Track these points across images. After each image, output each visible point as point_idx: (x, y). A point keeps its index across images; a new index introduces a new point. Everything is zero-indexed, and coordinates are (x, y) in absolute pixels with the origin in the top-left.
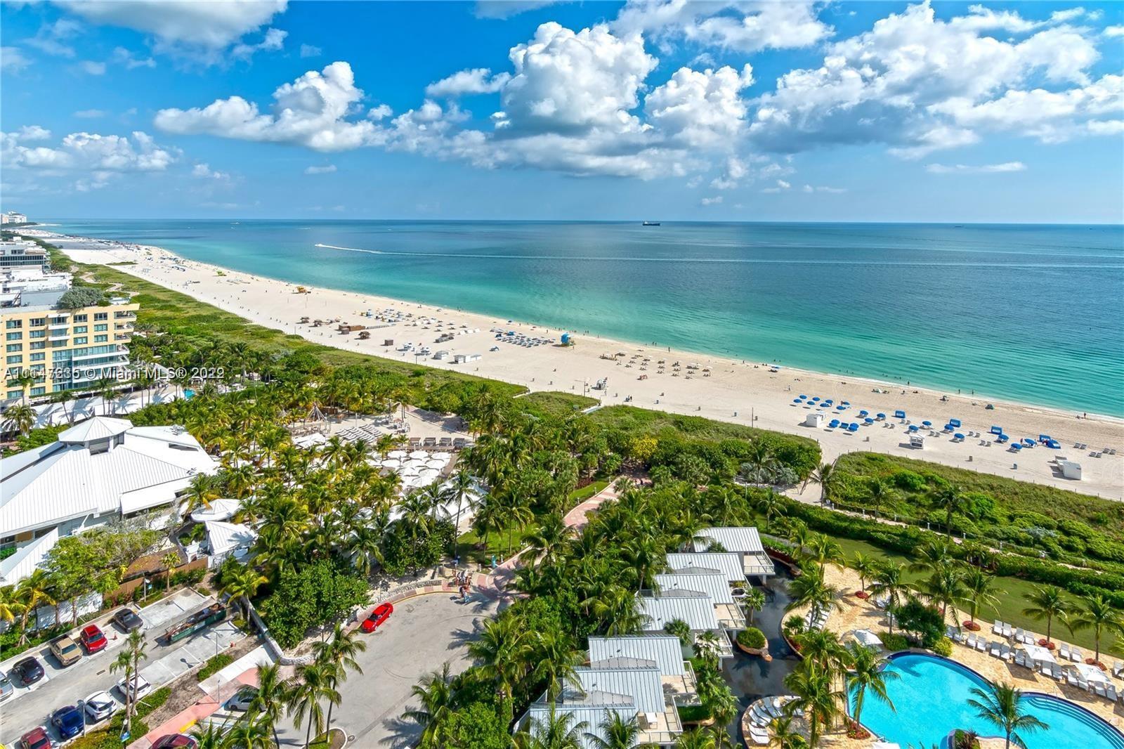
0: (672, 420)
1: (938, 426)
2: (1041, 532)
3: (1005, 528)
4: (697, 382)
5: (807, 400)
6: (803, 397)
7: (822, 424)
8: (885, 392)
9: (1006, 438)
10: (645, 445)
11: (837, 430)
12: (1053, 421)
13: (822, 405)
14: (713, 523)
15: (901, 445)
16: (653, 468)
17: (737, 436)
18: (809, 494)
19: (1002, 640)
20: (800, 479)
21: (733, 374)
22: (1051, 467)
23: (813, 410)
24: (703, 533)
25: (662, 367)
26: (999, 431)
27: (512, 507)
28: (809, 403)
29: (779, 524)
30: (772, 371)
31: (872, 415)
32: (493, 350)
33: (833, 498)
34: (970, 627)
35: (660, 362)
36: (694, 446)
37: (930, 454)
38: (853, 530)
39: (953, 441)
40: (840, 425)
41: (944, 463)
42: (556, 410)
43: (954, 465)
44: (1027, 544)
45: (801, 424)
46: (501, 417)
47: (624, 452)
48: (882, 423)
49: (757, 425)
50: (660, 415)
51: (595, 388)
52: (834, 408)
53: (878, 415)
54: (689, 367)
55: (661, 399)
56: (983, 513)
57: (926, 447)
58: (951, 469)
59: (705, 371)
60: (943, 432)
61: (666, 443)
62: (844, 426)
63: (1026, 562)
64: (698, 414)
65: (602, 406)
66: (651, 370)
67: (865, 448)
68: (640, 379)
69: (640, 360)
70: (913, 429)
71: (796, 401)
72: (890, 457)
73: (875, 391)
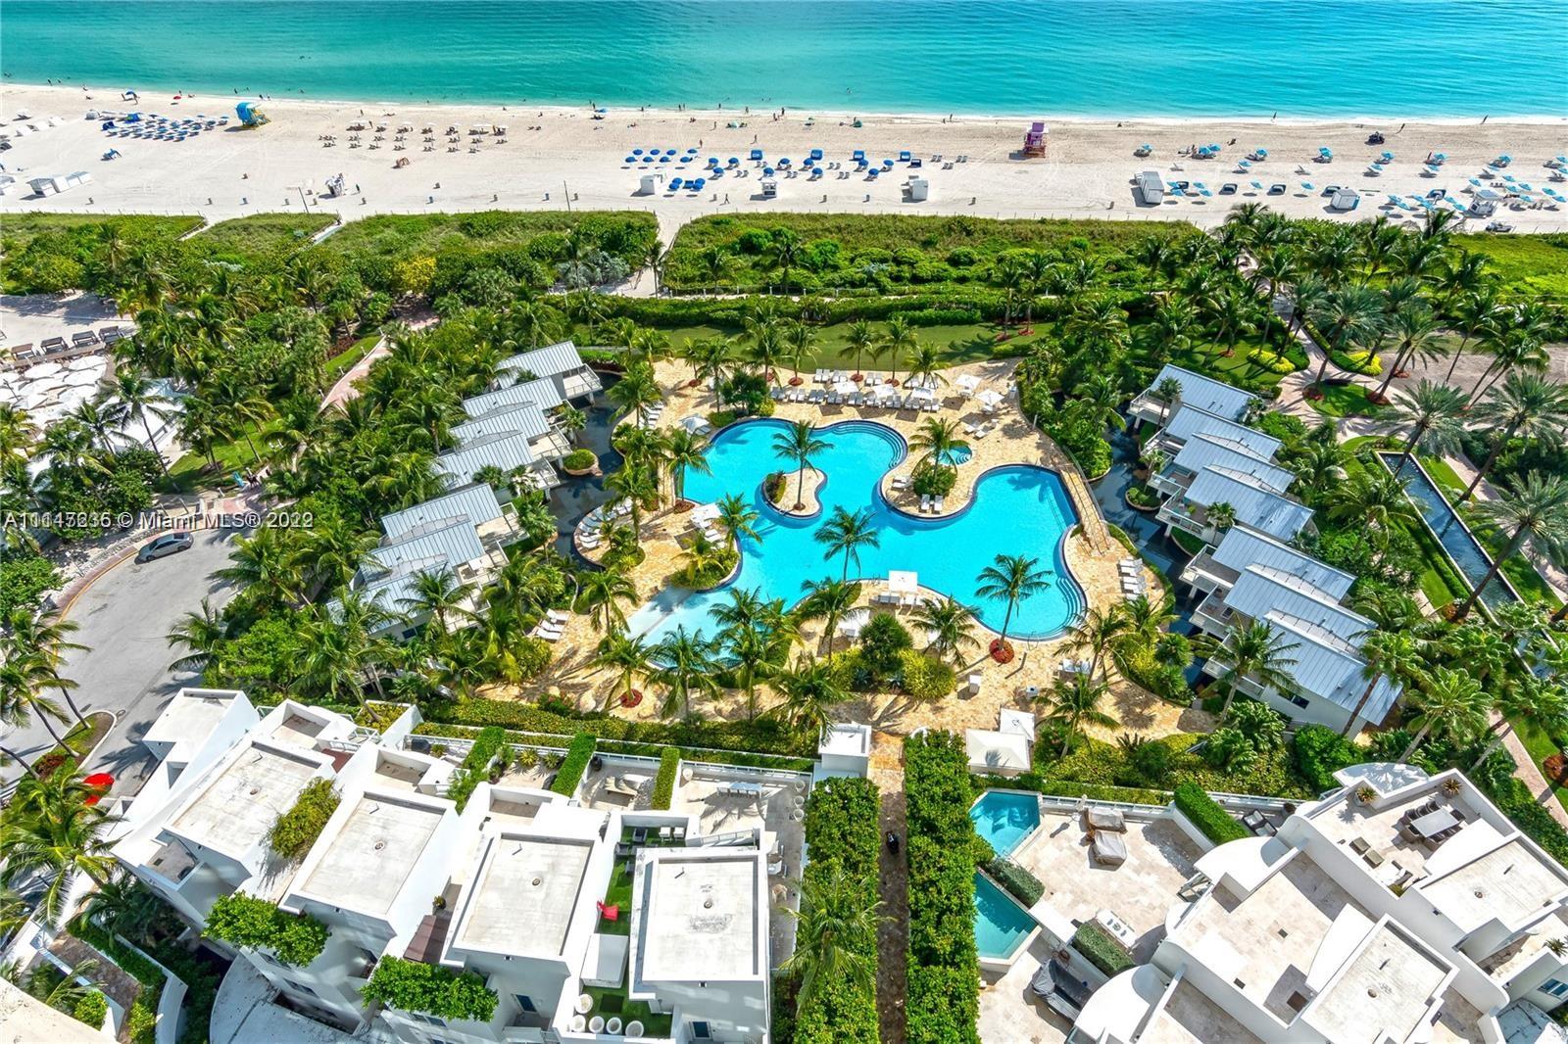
0: (456, 224)
1: (797, 163)
2: (874, 268)
3: (843, 273)
4: (490, 154)
5: (643, 156)
6: (637, 152)
7: (661, 188)
8: (742, 126)
9: (865, 164)
10: (418, 268)
11: (681, 192)
12: (917, 132)
13: (662, 160)
14: (518, 350)
15: (753, 198)
16: (437, 301)
17: (550, 228)
18: (643, 286)
19: (821, 387)
20: (633, 270)
21: (540, 132)
22: (904, 191)
23: (651, 169)
24: (505, 364)
25: (430, 140)
26: (860, 157)
27: (231, 405)
28: (646, 160)
29: (604, 331)
30: (596, 118)
31: (723, 164)
32: (107, 157)
33: (671, 284)
34: (794, 383)
35: (425, 132)
36: (489, 256)
37: (785, 202)
38: (691, 316)
39: (810, 180)
40: (683, 184)
41: (796, 211)
42: (267, 244)
43: (805, 211)
44: (862, 284)
45: (635, 194)
46: (165, 277)
47: (392, 287)
48: (734, 172)
49: (575, 207)
50: (437, 220)
51: (326, 197)
52: (675, 160)
53: (731, 161)
54: (473, 133)
55: (435, 194)
56: (825, 262)
57: (779, 195)
58: (802, 216)
59: (498, 134)
60: (803, 170)
61: (448, 260)
62: (689, 185)
63: (856, 303)
64: (493, 207)
65: (344, 223)
66: (413, 146)
67: (712, 210)
68: (397, 167)
69: (390, 133)
70: (768, 172)
71: (628, 160)
72: (737, 216)
73: (729, 126)
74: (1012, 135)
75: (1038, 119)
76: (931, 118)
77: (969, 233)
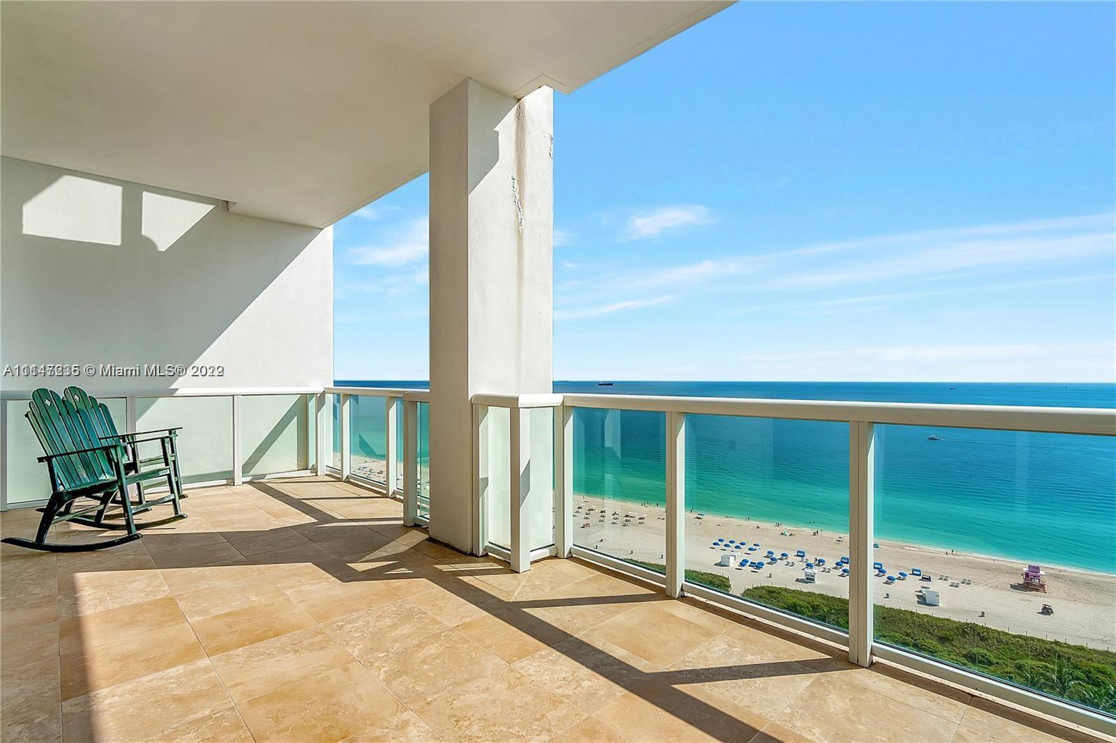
1: (830, 563)
4: (633, 529)
5: (724, 543)
6: (720, 540)
7: (733, 563)
8: (791, 535)
9: (884, 572)
11: (747, 568)
12: (926, 557)
13: (736, 547)
15: (797, 580)
22: (918, 596)
23: (729, 551)
25: (604, 516)
26: (880, 567)
28: (725, 545)
30: (698, 518)
31: (777, 555)
35: (602, 512)
37: (819, 587)
39: (841, 576)
40: (749, 563)
41: (830, 594)
43: (838, 596)
45: (715, 564)
48: (785, 562)
52: (745, 548)
53: (782, 555)
54: (627, 516)
55: (600, 544)
57: (817, 582)
58: (835, 598)
59: (640, 518)
60: (834, 568)
62: (752, 564)
66: (594, 519)
67: (767, 583)
68: (583, 527)
69: (584, 510)
70: (809, 565)
71: (714, 544)
72: (786, 590)
73: (782, 534)
74: (1011, 572)
75: (1035, 564)
76: (939, 550)
77: (983, 639)
